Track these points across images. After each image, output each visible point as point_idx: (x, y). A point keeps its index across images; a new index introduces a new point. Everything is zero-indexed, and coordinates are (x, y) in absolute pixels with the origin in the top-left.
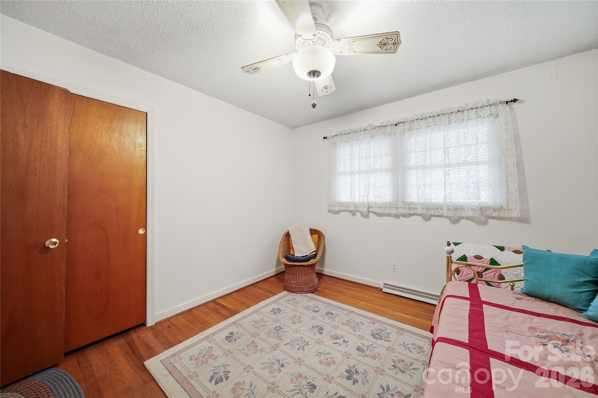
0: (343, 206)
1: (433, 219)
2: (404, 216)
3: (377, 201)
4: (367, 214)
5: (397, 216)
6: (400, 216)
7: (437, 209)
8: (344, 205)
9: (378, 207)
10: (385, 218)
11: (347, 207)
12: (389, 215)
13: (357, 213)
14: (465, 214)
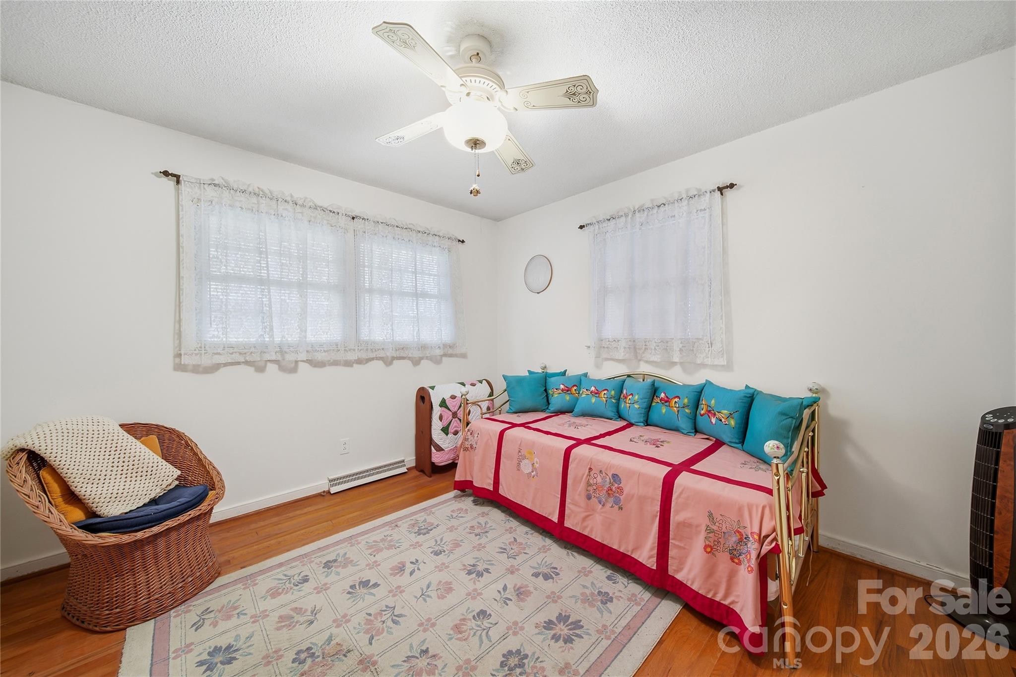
0: (236, 352)
1: (395, 362)
2: (359, 362)
3: (324, 339)
4: (293, 365)
5: (348, 364)
6: (353, 363)
7: (403, 349)
8: (236, 350)
9: (324, 351)
10: (329, 370)
11: (245, 353)
12: (335, 363)
13: (269, 365)
14: (429, 353)
